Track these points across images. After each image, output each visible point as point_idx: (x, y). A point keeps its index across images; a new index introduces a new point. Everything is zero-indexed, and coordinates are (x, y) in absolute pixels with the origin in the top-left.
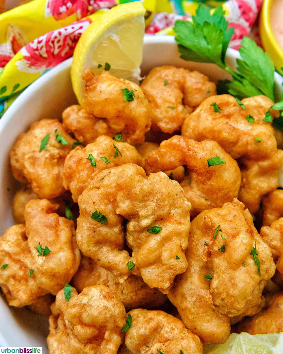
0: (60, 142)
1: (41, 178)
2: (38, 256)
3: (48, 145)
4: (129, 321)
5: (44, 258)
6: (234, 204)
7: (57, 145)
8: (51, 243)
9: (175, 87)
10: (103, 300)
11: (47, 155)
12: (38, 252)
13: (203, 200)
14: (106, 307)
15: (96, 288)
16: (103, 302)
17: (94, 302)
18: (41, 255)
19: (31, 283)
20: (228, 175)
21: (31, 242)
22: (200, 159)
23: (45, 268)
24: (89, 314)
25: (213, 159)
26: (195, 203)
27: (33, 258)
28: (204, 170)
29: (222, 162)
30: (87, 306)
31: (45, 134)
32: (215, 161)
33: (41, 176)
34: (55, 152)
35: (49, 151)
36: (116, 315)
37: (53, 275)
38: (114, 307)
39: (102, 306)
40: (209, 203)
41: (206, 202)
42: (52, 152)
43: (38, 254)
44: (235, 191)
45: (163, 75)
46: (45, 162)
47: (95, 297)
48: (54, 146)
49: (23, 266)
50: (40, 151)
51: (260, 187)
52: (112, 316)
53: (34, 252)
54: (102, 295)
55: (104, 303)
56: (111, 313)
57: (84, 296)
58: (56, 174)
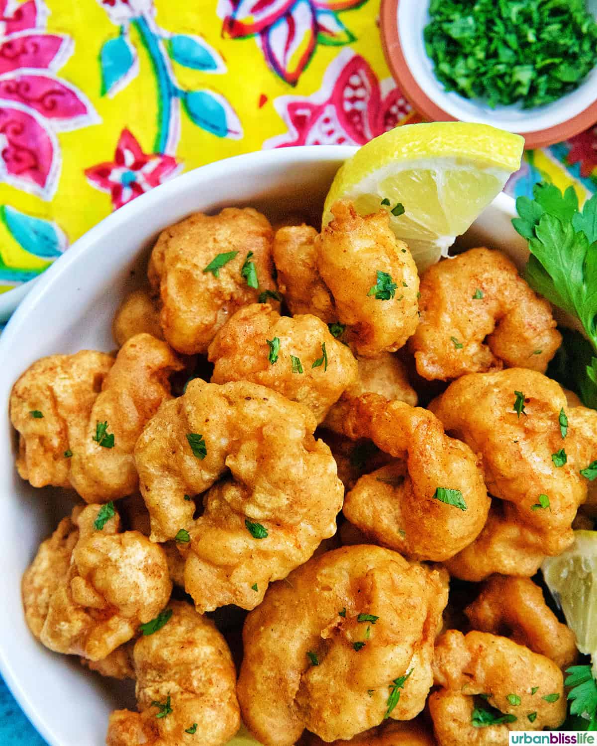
0: (246, 277)
1: (179, 317)
2: (93, 438)
3: (224, 270)
4: (163, 618)
5: (100, 448)
6: (429, 581)
7: (239, 278)
8: (125, 433)
9: (489, 312)
10: (141, 574)
11: (212, 285)
12: (97, 433)
13: (395, 529)
14: (136, 586)
15: (143, 547)
16: (138, 575)
17: (125, 566)
18: (98, 440)
19: (61, 465)
20: (456, 526)
21: (98, 406)
22: (429, 478)
23: (90, 465)
24: (105, 578)
25: (448, 492)
26: (379, 524)
27: (86, 434)
28: (423, 496)
29: (460, 504)
30: (112, 565)
31: (231, 248)
32: (449, 497)
33: (180, 314)
34: (229, 286)
35: (219, 281)
36: (145, 604)
37: (96, 482)
38: (149, 592)
39: (131, 580)
40: (402, 539)
41: (398, 535)
42: (223, 284)
43: (94, 434)
44: (453, 550)
45: (486, 275)
46: (203, 294)
47: (132, 560)
48: (232, 277)
49: (64, 433)
50: (205, 272)
51: (500, 561)
52: (137, 602)
53: (93, 426)
54: (144, 563)
55: (138, 578)
56: (138, 598)
57: (119, 545)
58: (206, 326)
